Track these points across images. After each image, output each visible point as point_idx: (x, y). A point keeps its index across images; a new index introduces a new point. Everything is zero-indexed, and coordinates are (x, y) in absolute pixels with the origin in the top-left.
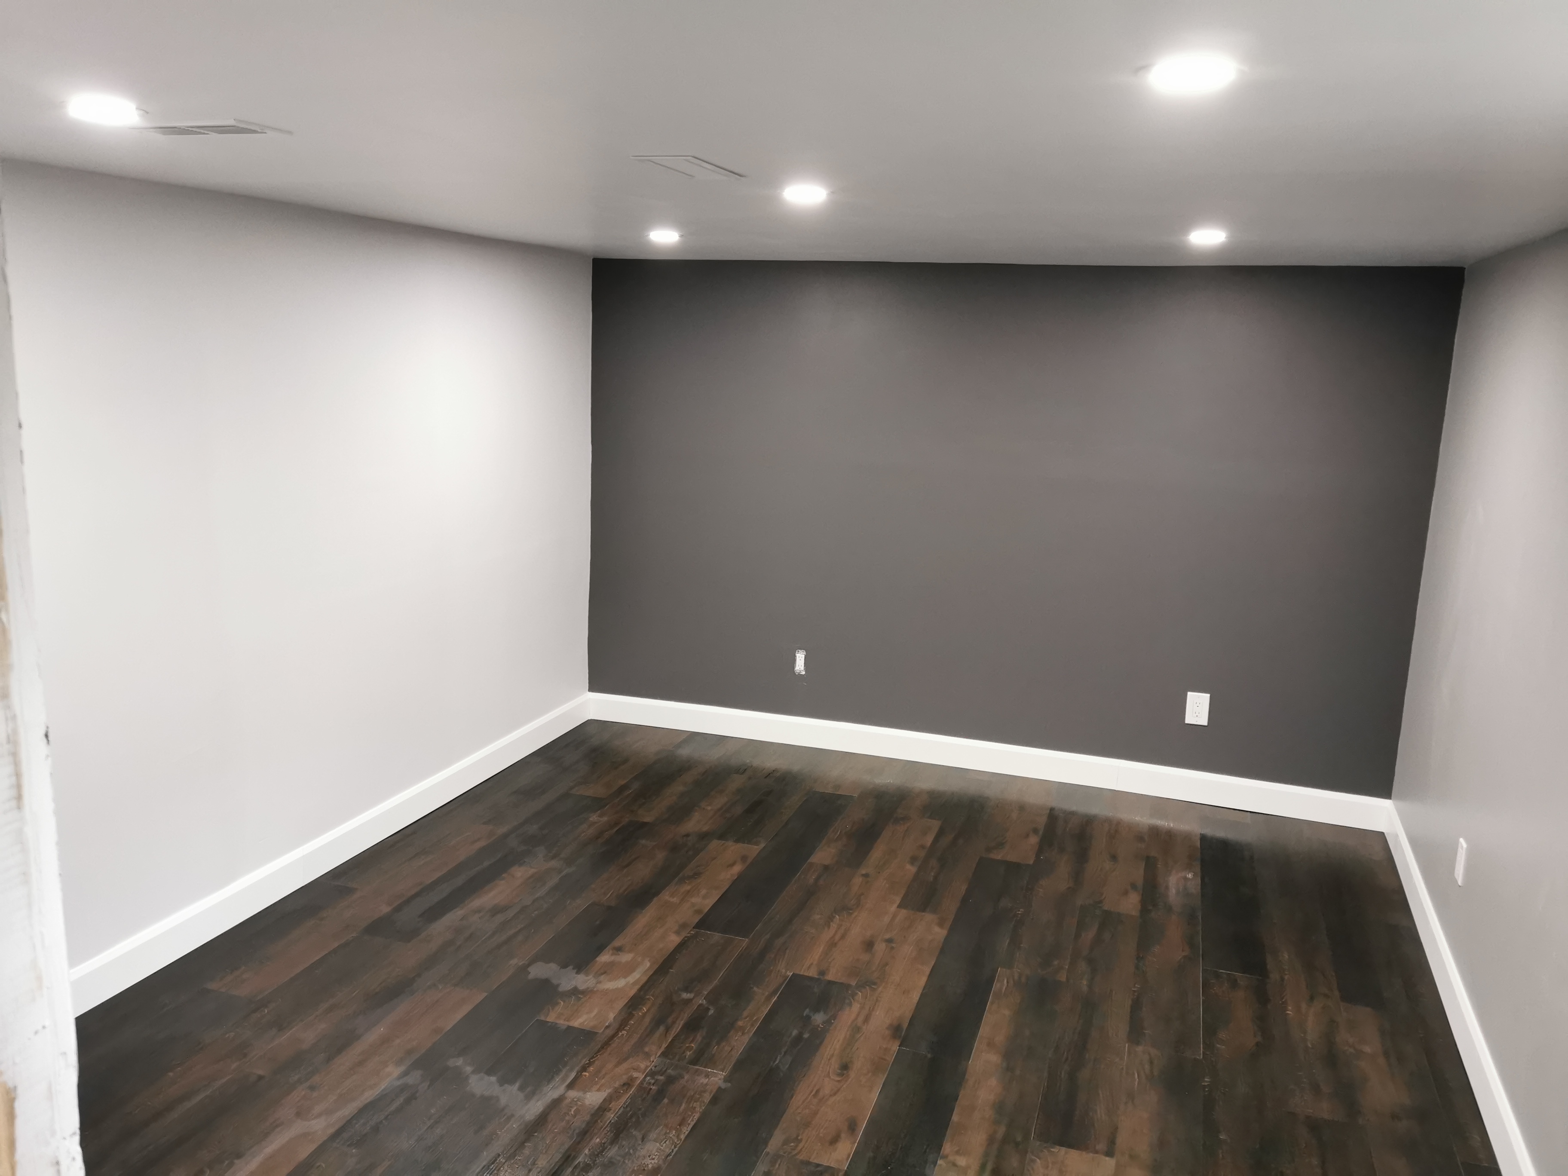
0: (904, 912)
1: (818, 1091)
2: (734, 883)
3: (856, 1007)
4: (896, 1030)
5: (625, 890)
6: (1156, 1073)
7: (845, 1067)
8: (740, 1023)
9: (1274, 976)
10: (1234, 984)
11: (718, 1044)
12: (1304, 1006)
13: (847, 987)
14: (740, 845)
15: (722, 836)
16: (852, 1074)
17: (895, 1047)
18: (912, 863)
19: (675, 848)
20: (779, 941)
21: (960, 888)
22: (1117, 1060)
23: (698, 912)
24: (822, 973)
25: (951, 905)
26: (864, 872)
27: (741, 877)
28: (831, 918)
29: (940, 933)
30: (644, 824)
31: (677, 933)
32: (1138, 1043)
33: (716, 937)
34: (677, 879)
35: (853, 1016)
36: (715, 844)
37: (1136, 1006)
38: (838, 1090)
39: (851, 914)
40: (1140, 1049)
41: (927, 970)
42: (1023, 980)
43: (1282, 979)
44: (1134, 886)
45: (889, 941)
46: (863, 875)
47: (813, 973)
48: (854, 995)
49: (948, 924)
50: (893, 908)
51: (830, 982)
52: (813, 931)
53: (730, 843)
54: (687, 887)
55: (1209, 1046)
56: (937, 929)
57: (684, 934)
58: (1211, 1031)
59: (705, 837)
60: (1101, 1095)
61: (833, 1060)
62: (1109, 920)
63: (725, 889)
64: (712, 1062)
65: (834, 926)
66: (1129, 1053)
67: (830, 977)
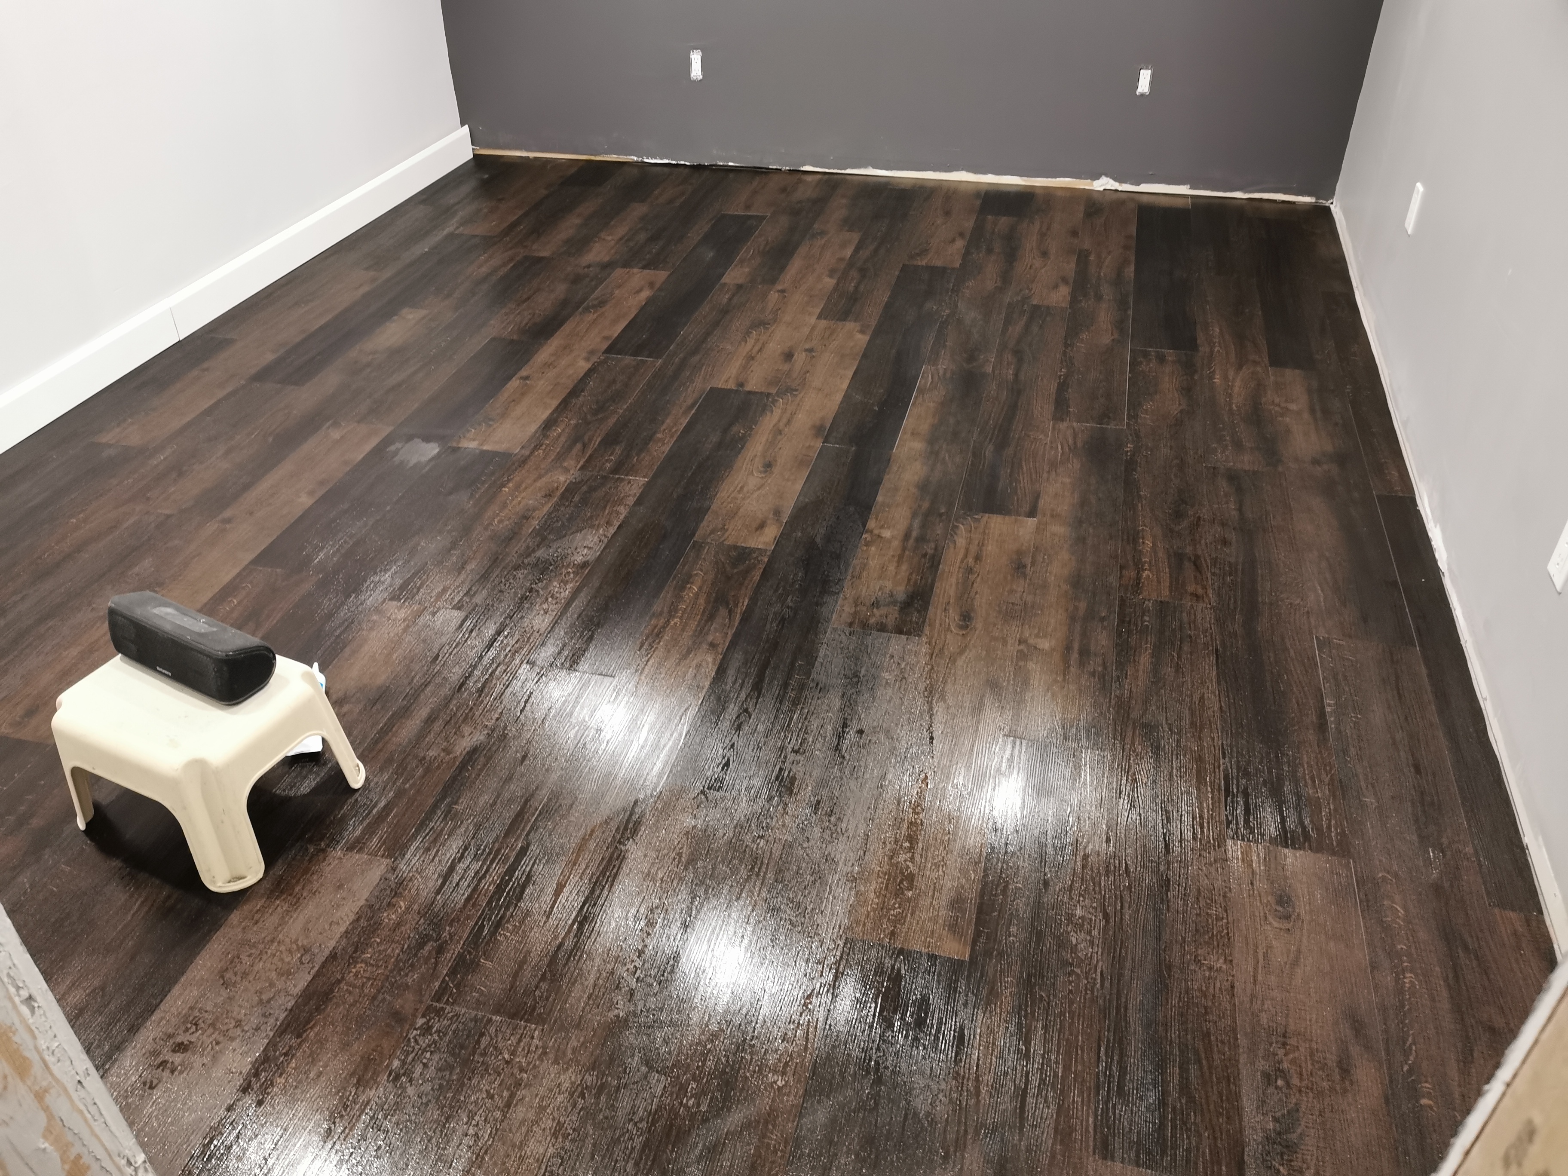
0: (823, 323)
1: (742, 488)
2: (643, 308)
3: (777, 412)
4: (818, 430)
5: (527, 324)
6: (1079, 444)
7: (768, 466)
8: (659, 435)
9: (1204, 349)
10: (1161, 359)
11: (638, 454)
12: (1231, 374)
13: (768, 395)
14: (646, 271)
15: (626, 264)
16: (776, 470)
17: (819, 444)
18: (831, 276)
19: (577, 279)
20: (696, 359)
21: (882, 295)
22: (1041, 436)
23: (606, 338)
24: (741, 385)
25: (873, 312)
26: (780, 288)
27: (650, 301)
28: (748, 333)
29: (862, 340)
30: (540, 259)
31: (587, 359)
32: (1062, 420)
33: (628, 360)
34: (580, 309)
35: (775, 420)
36: (619, 272)
37: (1062, 387)
38: (763, 485)
39: (768, 329)
40: (1063, 426)
41: (850, 373)
42: (948, 375)
43: (1212, 352)
44: (1064, 280)
45: (810, 350)
46: (779, 291)
47: (731, 385)
48: (774, 402)
49: (870, 332)
50: (813, 320)
51: (749, 392)
52: (729, 347)
53: (635, 270)
54: (591, 317)
55: (1133, 417)
56: (859, 336)
57: (595, 359)
58: (1135, 406)
59: (608, 266)
60: (1025, 468)
61: (757, 460)
62: (1038, 313)
63: (632, 316)
64: (632, 471)
65: (751, 342)
66: (1054, 428)
67: (748, 388)
